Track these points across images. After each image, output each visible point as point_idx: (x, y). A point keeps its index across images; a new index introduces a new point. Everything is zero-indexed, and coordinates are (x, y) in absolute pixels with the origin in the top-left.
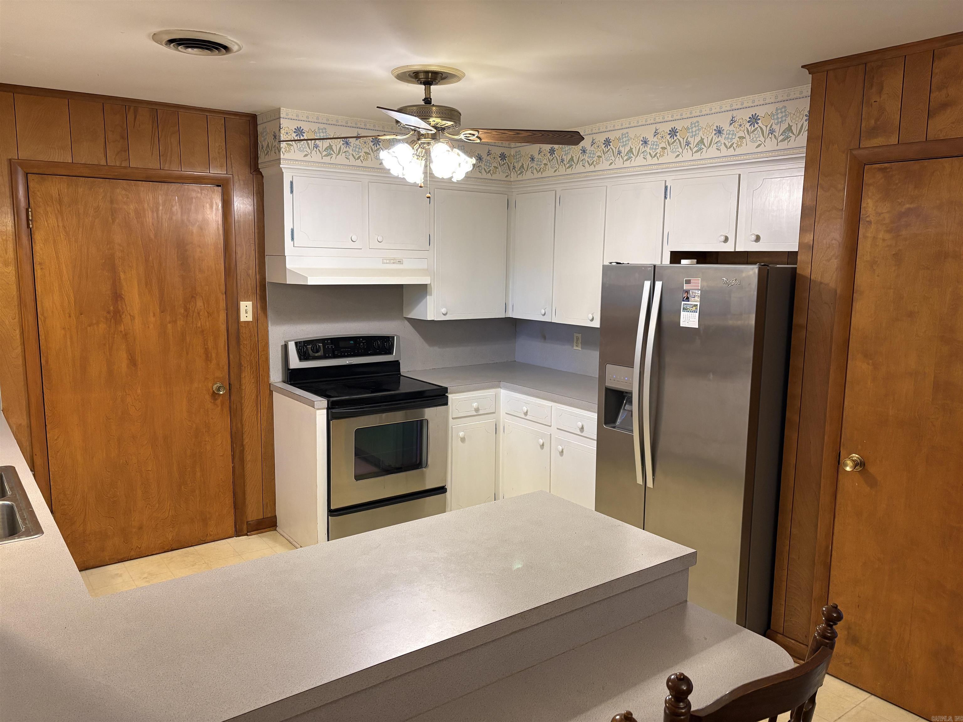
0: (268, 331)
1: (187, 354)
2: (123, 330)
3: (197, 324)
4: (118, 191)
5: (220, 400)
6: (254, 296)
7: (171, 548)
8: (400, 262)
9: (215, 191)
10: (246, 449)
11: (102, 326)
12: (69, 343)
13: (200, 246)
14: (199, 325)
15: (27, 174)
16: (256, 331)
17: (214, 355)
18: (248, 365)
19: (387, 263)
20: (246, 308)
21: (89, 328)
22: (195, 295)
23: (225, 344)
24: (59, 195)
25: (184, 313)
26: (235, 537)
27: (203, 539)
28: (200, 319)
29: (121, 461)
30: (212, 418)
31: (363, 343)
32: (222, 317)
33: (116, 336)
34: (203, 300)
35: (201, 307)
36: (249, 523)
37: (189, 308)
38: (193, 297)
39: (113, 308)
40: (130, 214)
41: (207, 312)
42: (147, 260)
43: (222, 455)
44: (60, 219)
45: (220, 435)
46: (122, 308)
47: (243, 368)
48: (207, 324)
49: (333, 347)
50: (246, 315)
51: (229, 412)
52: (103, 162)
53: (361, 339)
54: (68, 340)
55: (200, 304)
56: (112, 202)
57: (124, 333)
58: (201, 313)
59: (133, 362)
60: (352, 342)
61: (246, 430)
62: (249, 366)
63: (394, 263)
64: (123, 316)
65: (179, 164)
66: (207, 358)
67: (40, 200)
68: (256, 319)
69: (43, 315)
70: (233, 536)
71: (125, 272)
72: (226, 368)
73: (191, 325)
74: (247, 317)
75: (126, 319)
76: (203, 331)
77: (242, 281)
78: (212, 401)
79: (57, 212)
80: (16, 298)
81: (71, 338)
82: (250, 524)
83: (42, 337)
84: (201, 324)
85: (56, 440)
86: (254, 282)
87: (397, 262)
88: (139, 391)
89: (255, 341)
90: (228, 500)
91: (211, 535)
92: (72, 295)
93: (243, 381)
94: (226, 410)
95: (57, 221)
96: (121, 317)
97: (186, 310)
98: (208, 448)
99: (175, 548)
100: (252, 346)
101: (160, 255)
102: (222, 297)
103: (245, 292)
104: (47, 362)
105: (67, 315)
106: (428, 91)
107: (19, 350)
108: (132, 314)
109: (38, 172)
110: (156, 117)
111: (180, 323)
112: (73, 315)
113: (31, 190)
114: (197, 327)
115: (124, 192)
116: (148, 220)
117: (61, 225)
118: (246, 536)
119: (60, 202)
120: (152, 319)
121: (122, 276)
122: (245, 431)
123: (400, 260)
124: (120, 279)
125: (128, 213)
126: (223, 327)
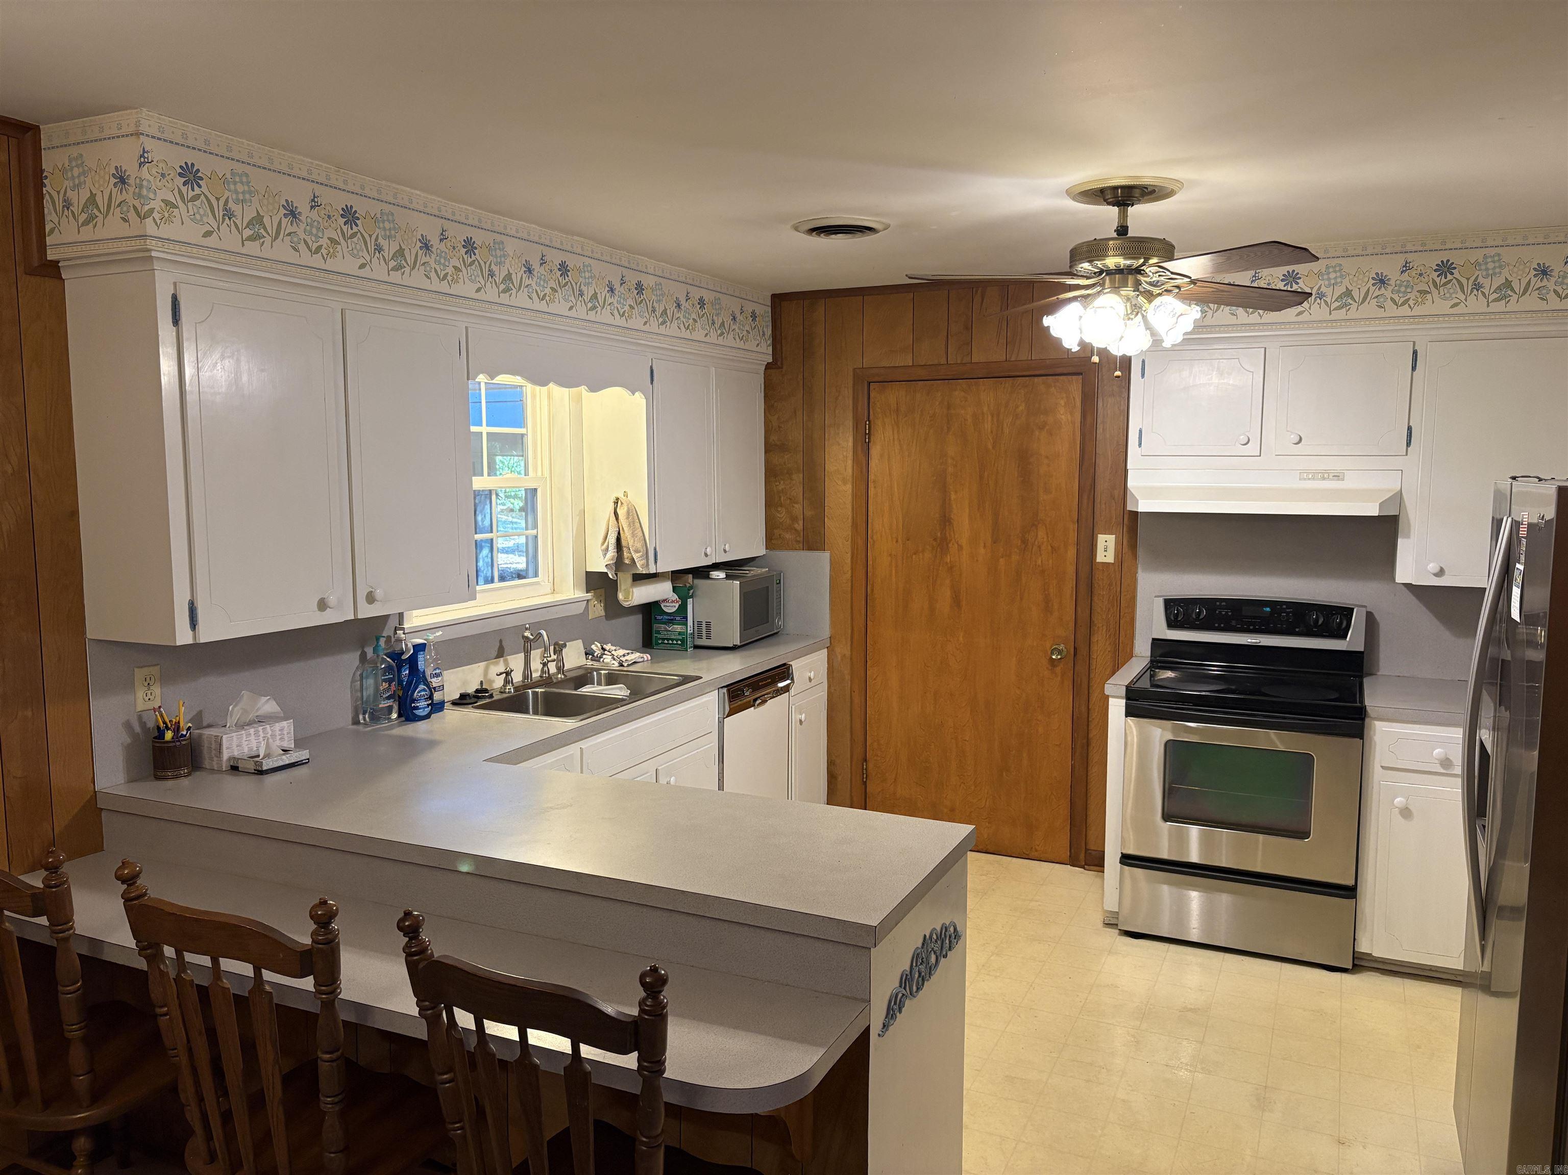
0: (1136, 580)
1: (1021, 599)
2: (949, 561)
3: (1036, 562)
4: (957, 393)
5: (1060, 668)
6: (1118, 529)
7: (985, 849)
8: (1337, 477)
9: (1074, 381)
10: (1094, 745)
11: (928, 555)
12: (894, 572)
13: (1047, 457)
14: (1039, 562)
15: (869, 383)
16: (1118, 577)
17: (1056, 607)
18: (1103, 626)
19: (1309, 479)
20: (1106, 544)
21: (914, 556)
22: (1036, 523)
23: (1072, 592)
24: (897, 404)
25: (1020, 546)
26: (1069, 866)
27: (1027, 853)
28: (1041, 555)
29: (937, 720)
30: (1048, 691)
31: (1288, 613)
32: (1071, 553)
33: (940, 568)
34: (1047, 530)
35: (1043, 538)
36: (1090, 851)
37: (1028, 540)
38: (1033, 525)
39: (941, 534)
40: (967, 420)
41: (1051, 547)
42: (981, 477)
43: (1058, 743)
44: (896, 432)
45: (1056, 716)
46: (950, 535)
47: (1096, 628)
48: (1051, 561)
49: (1230, 614)
50: (1105, 553)
51: (1071, 687)
52: (943, 361)
53: (1284, 607)
54: (894, 569)
55: (1041, 534)
56: (949, 408)
57: (949, 565)
58: (1043, 548)
59: (956, 601)
60: (1268, 609)
61: (1094, 717)
62: (1105, 627)
63: (1324, 479)
64: (950, 545)
65: (1029, 352)
66: (1047, 608)
67: (879, 410)
68: (1120, 560)
69: (872, 538)
70: (1066, 862)
71: (956, 492)
72: (1072, 624)
73: (1029, 562)
74: (1105, 556)
75: (953, 548)
76: (1043, 572)
77: (1103, 506)
78: (1050, 668)
79: (893, 422)
80: (850, 517)
81: (897, 566)
82: (1090, 853)
83: (870, 563)
84: (1042, 561)
85: (875, 679)
86: (1120, 507)
87: (1331, 477)
88: (961, 639)
89: (1116, 591)
90: (1064, 810)
91: (1036, 851)
92: (901, 518)
93: (1094, 648)
94: (1068, 683)
95: (893, 432)
96: (947, 545)
97: (1024, 541)
98: (1041, 730)
99: (991, 852)
100: (1111, 598)
101: (997, 469)
102: (1073, 527)
103: (1106, 521)
104: (872, 590)
105: (895, 540)
106: (1123, 215)
107: (849, 575)
108: (960, 543)
109: (879, 380)
110: (1006, 296)
111: (1015, 558)
112: (900, 540)
113: (872, 400)
114: (1036, 565)
115: (962, 394)
116: (986, 426)
117: (896, 437)
118: (1082, 870)
119: (897, 411)
120: (982, 551)
121: (953, 497)
122: (1093, 719)
123: (1338, 474)
124: (950, 499)
125: (965, 419)
126: (1071, 570)
